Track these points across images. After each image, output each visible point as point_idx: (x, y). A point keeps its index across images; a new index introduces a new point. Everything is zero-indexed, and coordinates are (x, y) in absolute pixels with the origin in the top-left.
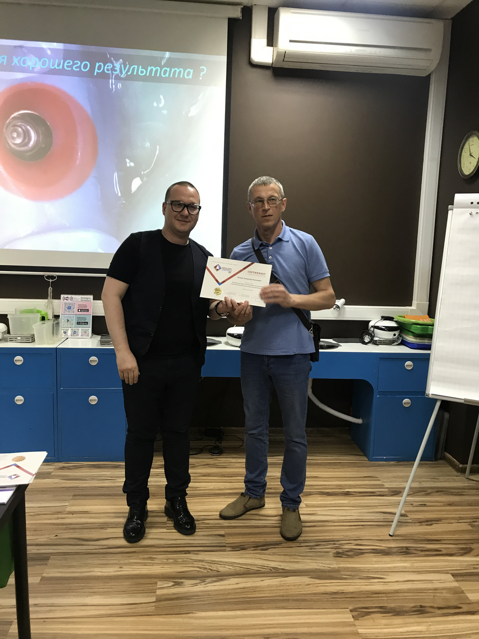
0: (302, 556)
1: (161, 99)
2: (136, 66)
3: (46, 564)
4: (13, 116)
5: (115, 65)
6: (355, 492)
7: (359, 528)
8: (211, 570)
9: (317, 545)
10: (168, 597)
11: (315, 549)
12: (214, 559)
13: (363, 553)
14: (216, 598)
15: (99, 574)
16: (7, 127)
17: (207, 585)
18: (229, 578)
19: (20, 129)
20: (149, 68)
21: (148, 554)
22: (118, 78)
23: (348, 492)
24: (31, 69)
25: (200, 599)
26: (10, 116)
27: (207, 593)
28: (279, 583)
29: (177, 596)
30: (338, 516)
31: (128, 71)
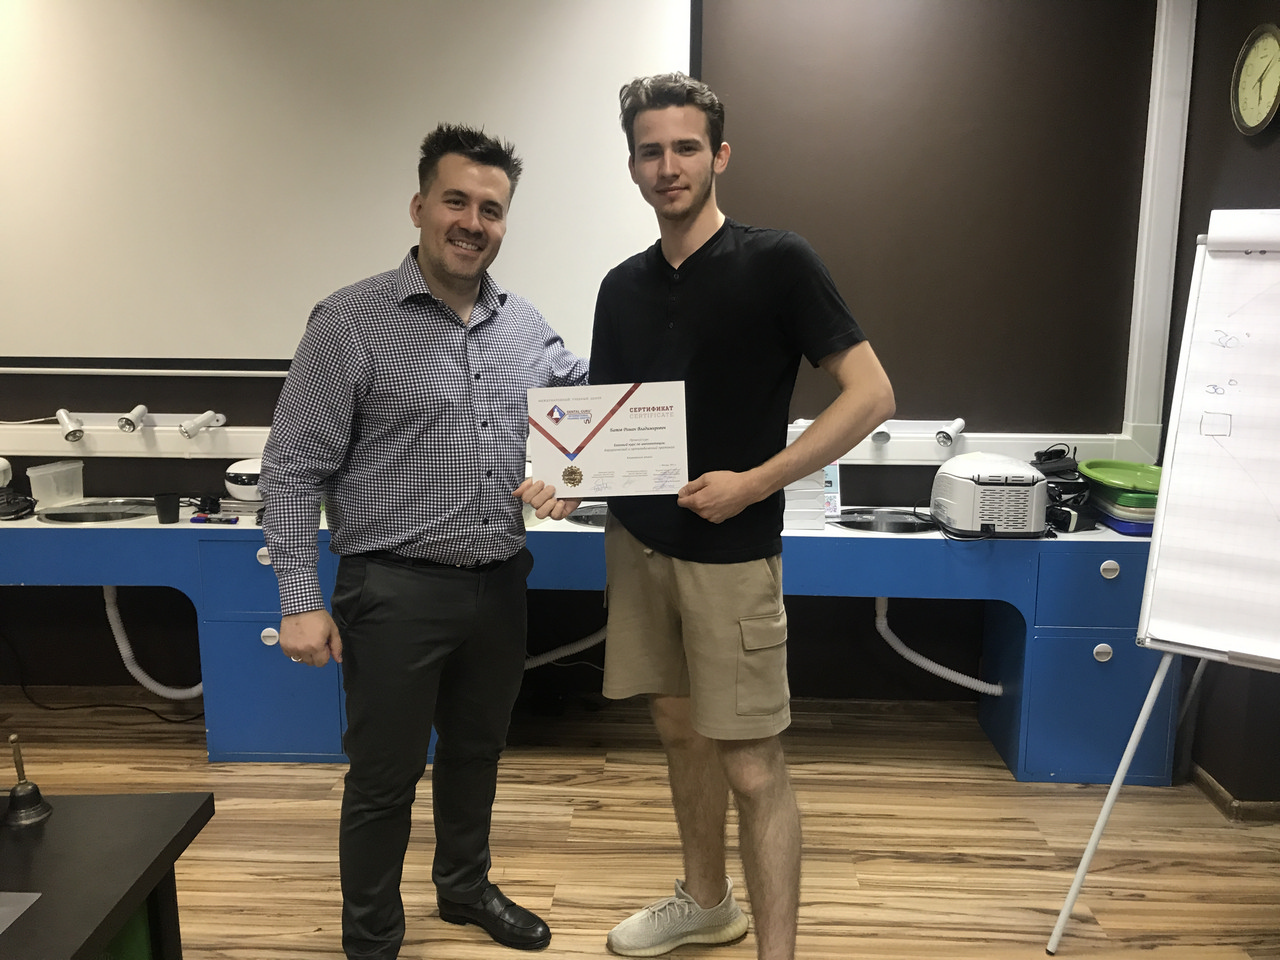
6: (977, 856)
7: (980, 947)
23: (960, 854)
30: (932, 913)
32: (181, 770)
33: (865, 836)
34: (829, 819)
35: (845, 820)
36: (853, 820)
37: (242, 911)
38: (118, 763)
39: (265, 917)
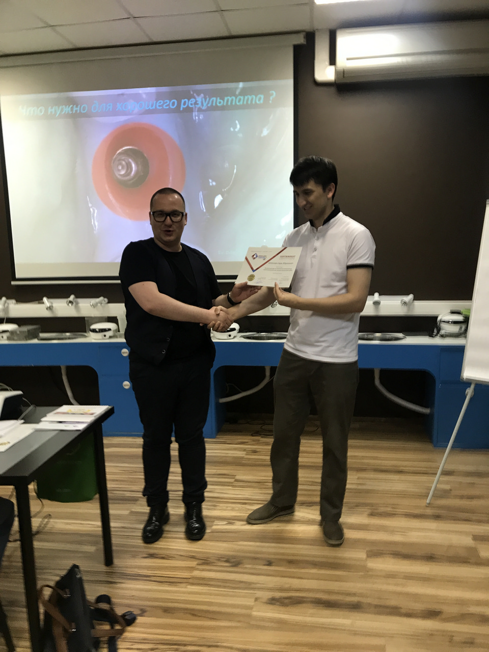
1: (236, 125)
2: (215, 99)
4: (118, 152)
5: (197, 99)
10: (221, 531)
16: (114, 162)
19: (124, 163)
20: (226, 99)
22: (200, 110)
24: (131, 112)
26: (116, 152)
31: (208, 103)
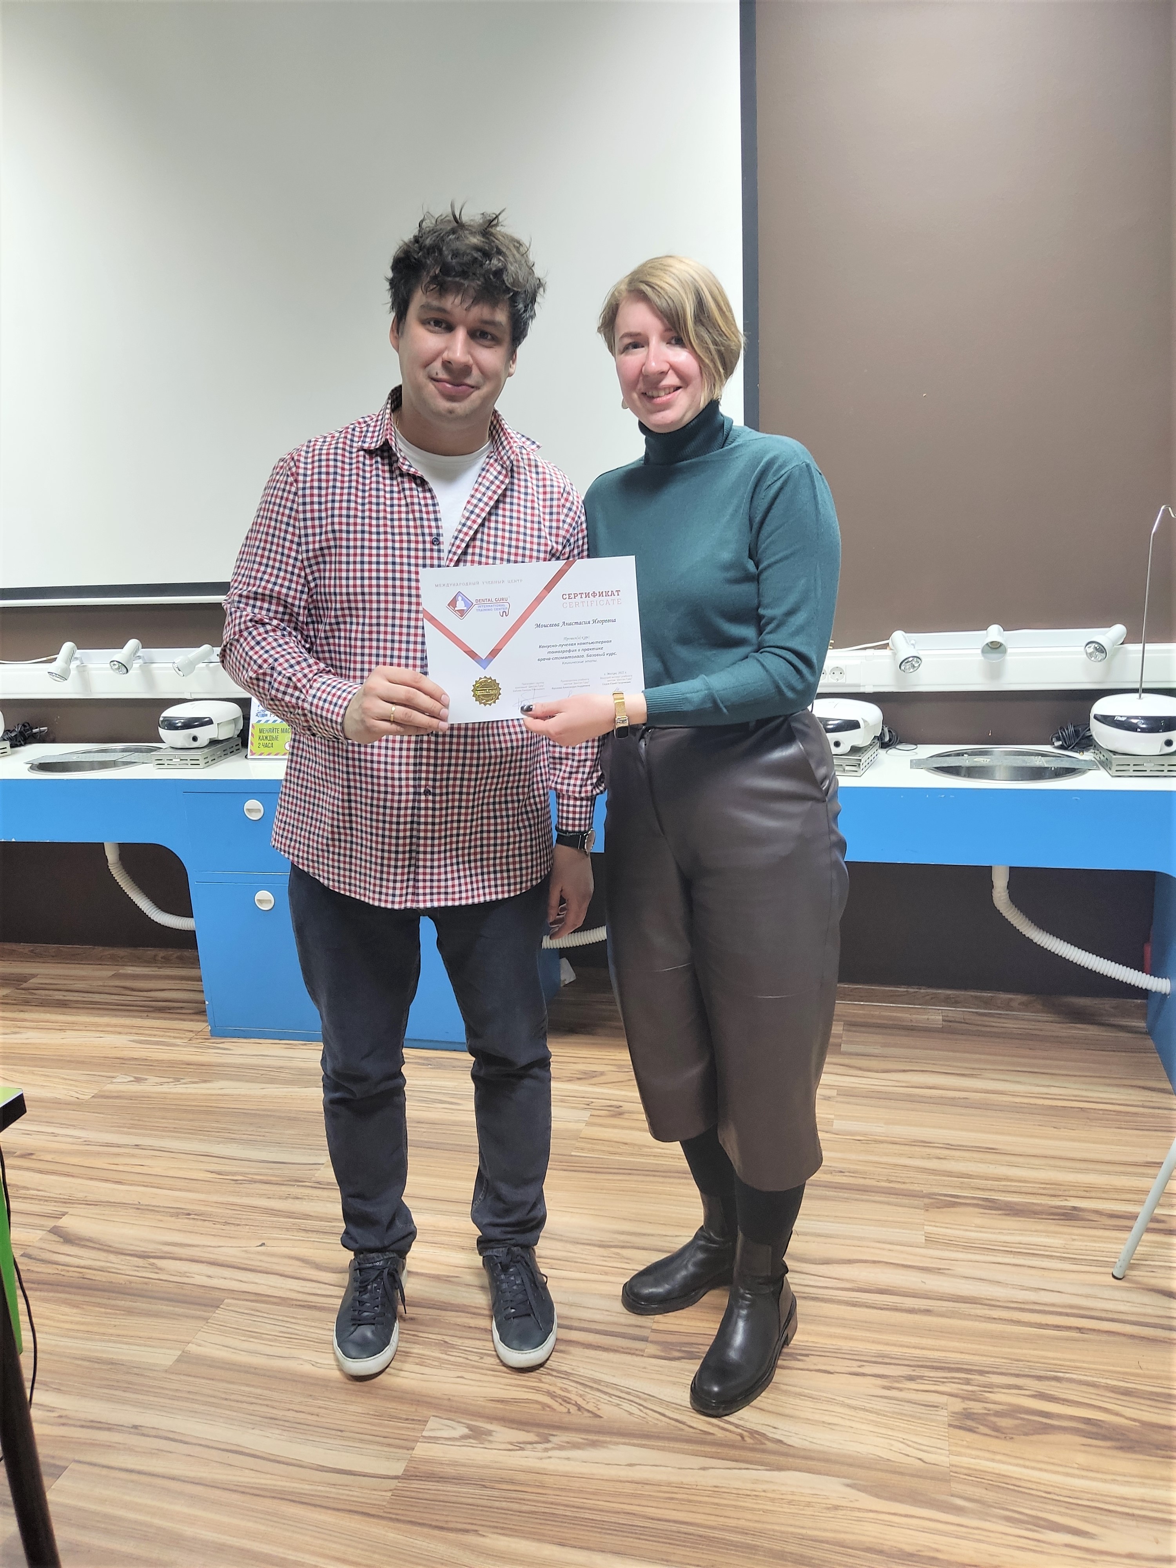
0: (849, 1407)
3: (206, 1319)
6: (1097, 1212)
7: (1067, 1339)
8: (580, 1408)
9: (911, 1378)
10: (437, 1469)
11: (900, 1389)
12: (598, 1376)
13: (1046, 1429)
14: (559, 1500)
15: (307, 1368)
17: (550, 1453)
18: (617, 1444)
21: (443, 1331)
23: (1075, 1208)
25: (514, 1495)
27: (540, 1477)
28: (749, 1486)
29: (462, 1471)
30: (1014, 1286)
32: (178, 1045)
33: (950, 1174)
34: (907, 1148)
35: (928, 1150)
36: (938, 1152)
37: (189, 1214)
38: (120, 1033)
39: (210, 1224)
